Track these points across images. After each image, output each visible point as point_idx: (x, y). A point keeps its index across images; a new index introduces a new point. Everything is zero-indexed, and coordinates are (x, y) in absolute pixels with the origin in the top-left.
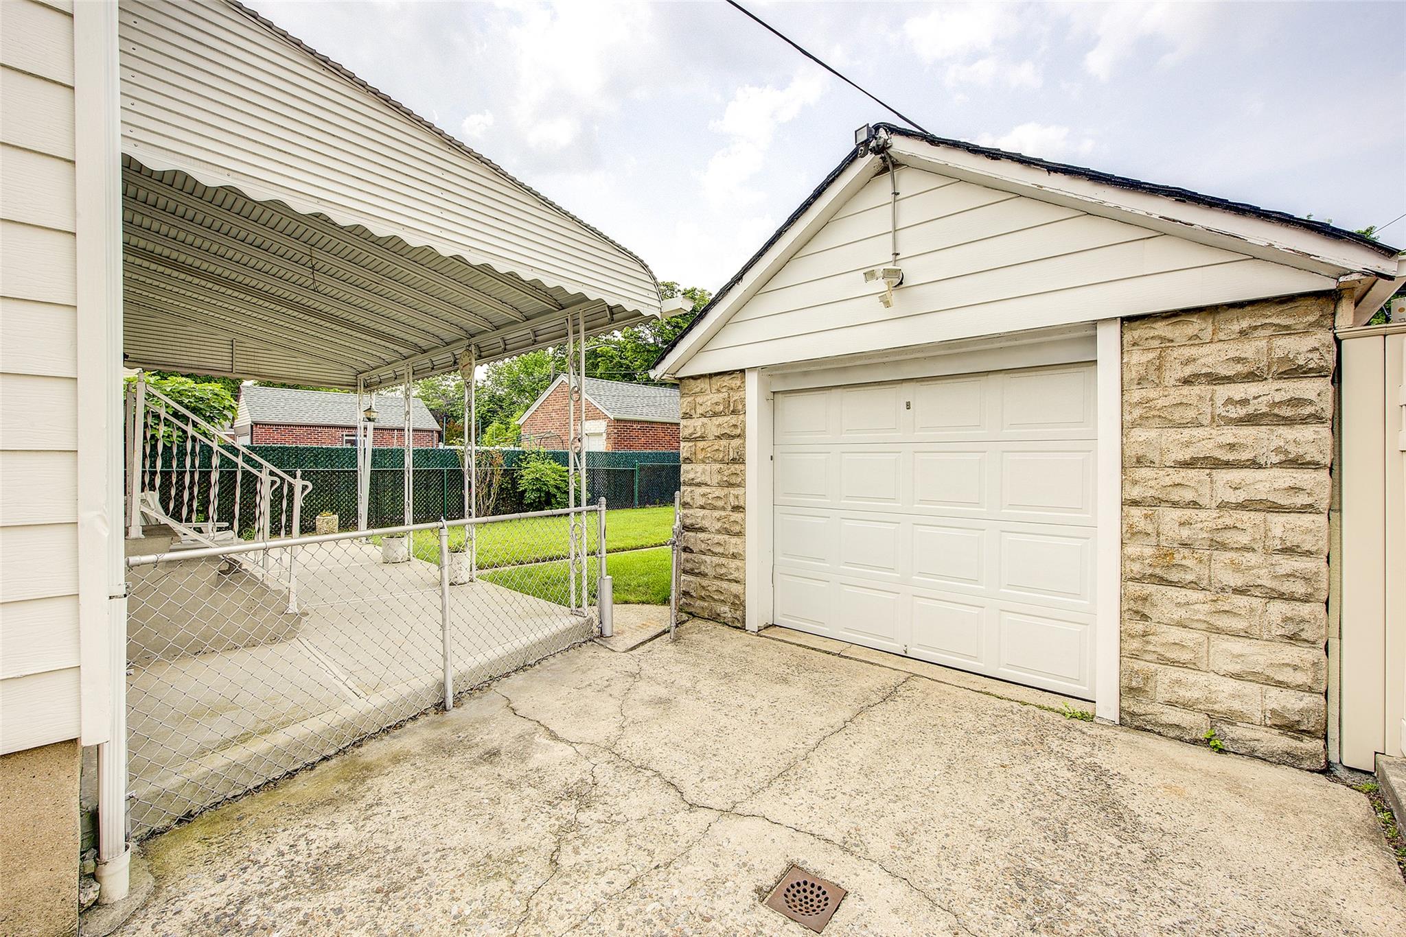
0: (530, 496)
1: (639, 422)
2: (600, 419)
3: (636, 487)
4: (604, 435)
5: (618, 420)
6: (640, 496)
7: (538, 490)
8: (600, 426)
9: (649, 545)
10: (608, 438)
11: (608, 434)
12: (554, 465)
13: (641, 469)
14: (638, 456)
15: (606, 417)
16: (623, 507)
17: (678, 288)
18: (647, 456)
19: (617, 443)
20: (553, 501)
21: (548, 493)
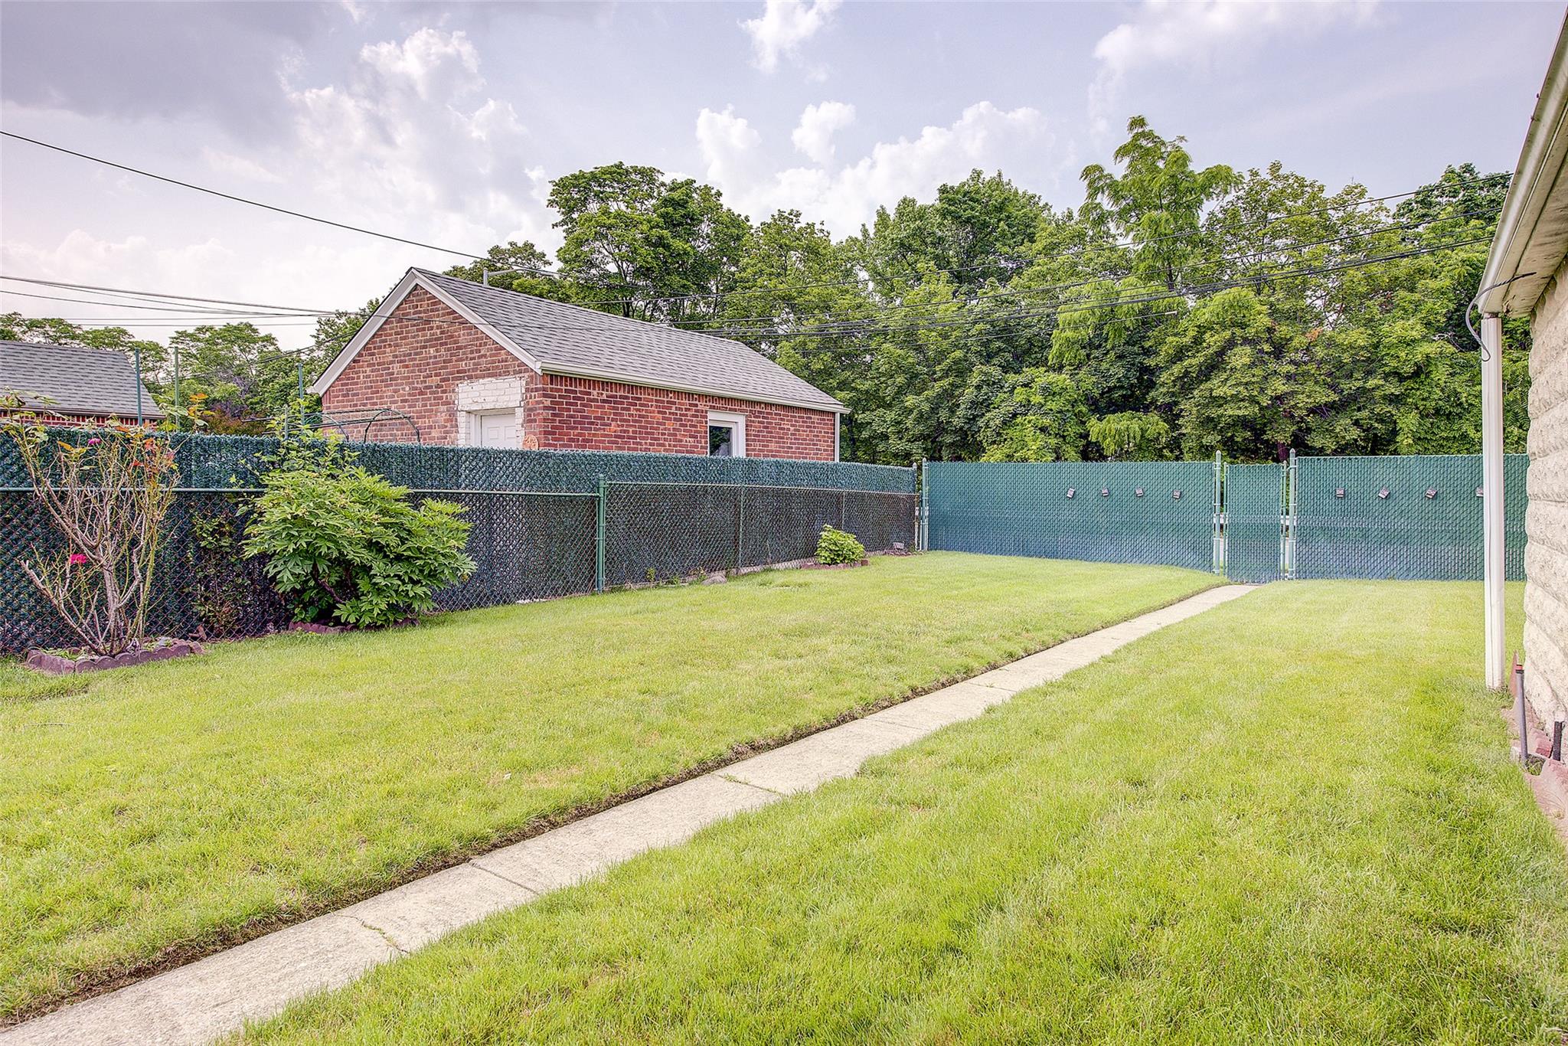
0: (287, 576)
1: (606, 384)
2: (507, 373)
3: (601, 538)
4: (520, 412)
5: (553, 377)
6: (609, 561)
7: (309, 554)
8: (509, 392)
9: (678, 770)
10: (529, 420)
11: (529, 411)
12: (369, 482)
13: (613, 493)
14: (607, 462)
15: (522, 368)
16: (567, 590)
17: (661, 179)
18: (625, 466)
19: (551, 433)
20: (363, 585)
21: (341, 562)
